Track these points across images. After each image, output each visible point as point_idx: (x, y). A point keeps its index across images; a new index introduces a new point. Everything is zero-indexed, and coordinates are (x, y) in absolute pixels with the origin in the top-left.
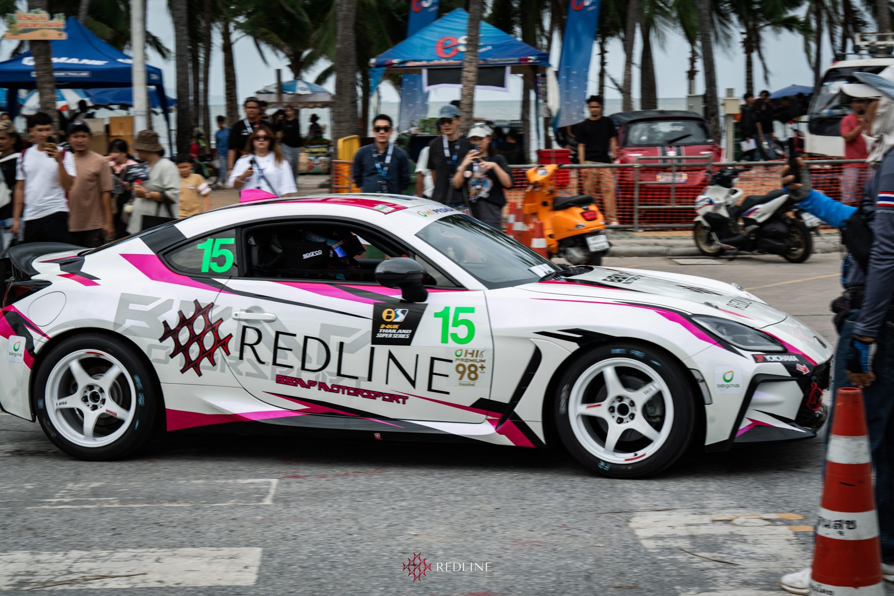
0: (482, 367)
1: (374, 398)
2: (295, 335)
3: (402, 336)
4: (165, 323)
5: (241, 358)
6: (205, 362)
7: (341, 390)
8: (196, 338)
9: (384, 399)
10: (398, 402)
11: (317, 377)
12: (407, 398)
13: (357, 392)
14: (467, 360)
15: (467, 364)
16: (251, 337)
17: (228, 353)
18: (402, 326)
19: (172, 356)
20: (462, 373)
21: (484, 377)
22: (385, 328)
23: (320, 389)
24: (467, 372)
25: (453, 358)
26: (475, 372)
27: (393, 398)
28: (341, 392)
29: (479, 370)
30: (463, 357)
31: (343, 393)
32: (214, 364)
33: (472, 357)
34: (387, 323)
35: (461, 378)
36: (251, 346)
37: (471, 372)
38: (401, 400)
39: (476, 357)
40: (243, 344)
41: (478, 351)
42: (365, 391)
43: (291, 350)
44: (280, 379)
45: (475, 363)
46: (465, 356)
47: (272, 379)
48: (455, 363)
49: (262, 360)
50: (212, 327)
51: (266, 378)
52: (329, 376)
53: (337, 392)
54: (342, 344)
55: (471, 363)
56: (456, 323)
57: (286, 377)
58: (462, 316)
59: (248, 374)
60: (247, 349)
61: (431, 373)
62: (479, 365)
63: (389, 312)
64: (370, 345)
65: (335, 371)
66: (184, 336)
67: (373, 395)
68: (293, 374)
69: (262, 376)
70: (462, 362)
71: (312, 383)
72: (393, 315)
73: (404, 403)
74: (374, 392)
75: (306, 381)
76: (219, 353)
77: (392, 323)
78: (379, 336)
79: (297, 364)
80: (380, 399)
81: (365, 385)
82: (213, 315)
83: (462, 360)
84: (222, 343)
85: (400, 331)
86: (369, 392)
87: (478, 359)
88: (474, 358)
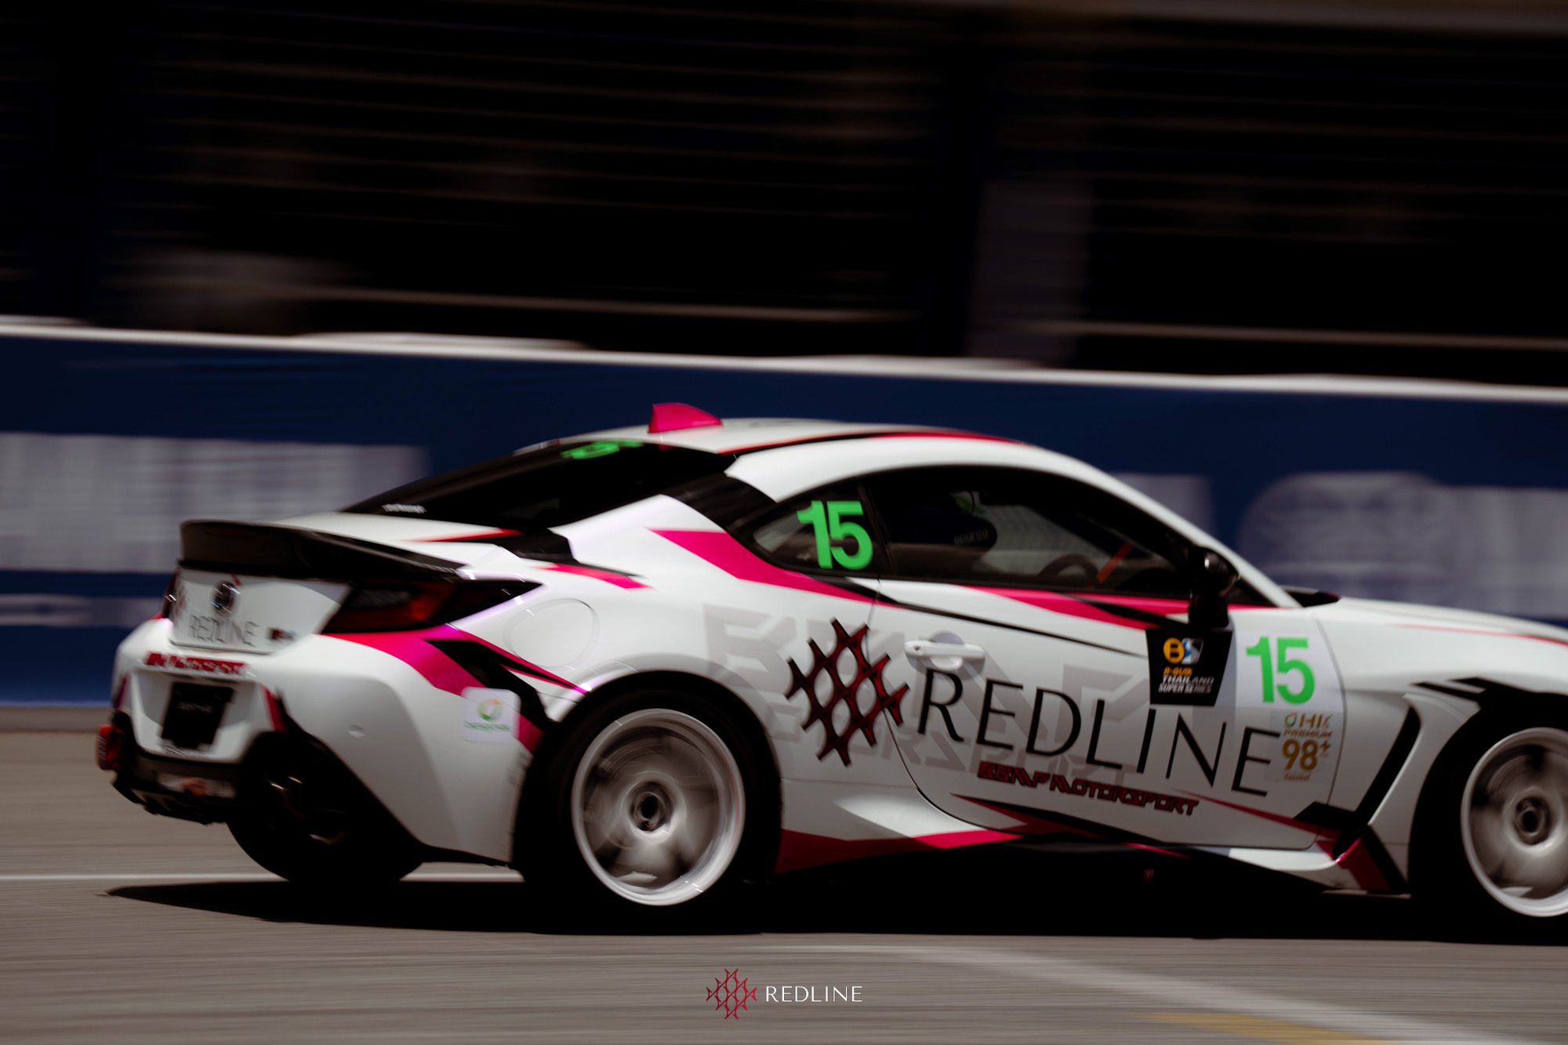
0: (1326, 746)
1: (1142, 804)
2: (1020, 687)
3: (1201, 689)
4: (792, 664)
5: (922, 729)
6: (859, 738)
7: (1089, 790)
8: (844, 693)
9: (1158, 807)
10: (1180, 811)
11: (1053, 765)
12: (1196, 803)
13: (1115, 793)
14: (1302, 734)
15: (1302, 741)
16: (943, 690)
17: (899, 720)
18: (1197, 670)
19: (806, 726)
20: (1293, 757)
21: (1325, 762)
22: (1171, 674)
23: (1052, 789)
24: (1300, 755)
25: (1280, 728)
26: (1313, 754)
27: (1172, 804)
28: (1088, 794)
29: (1320, 751)
30: (1296, 727)
31: (1092, 795)
32: (872, 741)
33: (1312, 726)
34: (1173, 666)
35: (1289, 766)
36: (943, 708)
37: (1306, 755)
38: (1185, 808)
39: (1318, 726)
40: (927, 702)
41: (1320, 718)
42: (1129, 791)
43: (1012, 714)
44: (989, 771)
45: (1315, 739)
46: (1301, 725)
47: (971, 771)
48: (1282, 740)
49: (959, 732)
50: (871, 671)
51: (961, 768)
52: (1072, 766)
53: (1082, 793)
54: (1101, 704)
55: (1308, 738)
56: (1284, 667)
57: (996, 766)
58: (1292, 654)
59: (931, 762)
60: (935, 714)
61: (1244, 757)
62: (1320, 741)
63: (1174, 646)
64: (1147, 706)
65: (1085, 754)
66: (824, 687)
67: (1139, 798)
68: (1011, 760)
69: (954, 764)
70: (1293, 737)
71: (1040, 778)
72: (1180, 650)
73: (1189, 812)
74: (1143, 793)
75: (1030, 772)
76: (883, 721)
77: (1180, 665)
78: (1162, 688)
79: (1021, 742)
80: (1150, 806)
81: (1132, 781)
82: (872, 648)
83: (1295, 733)
84: (889, 702)
85: (1196, 680)
86: (1135, 793)
87: (1321, 730)
88: (1314, 729)
